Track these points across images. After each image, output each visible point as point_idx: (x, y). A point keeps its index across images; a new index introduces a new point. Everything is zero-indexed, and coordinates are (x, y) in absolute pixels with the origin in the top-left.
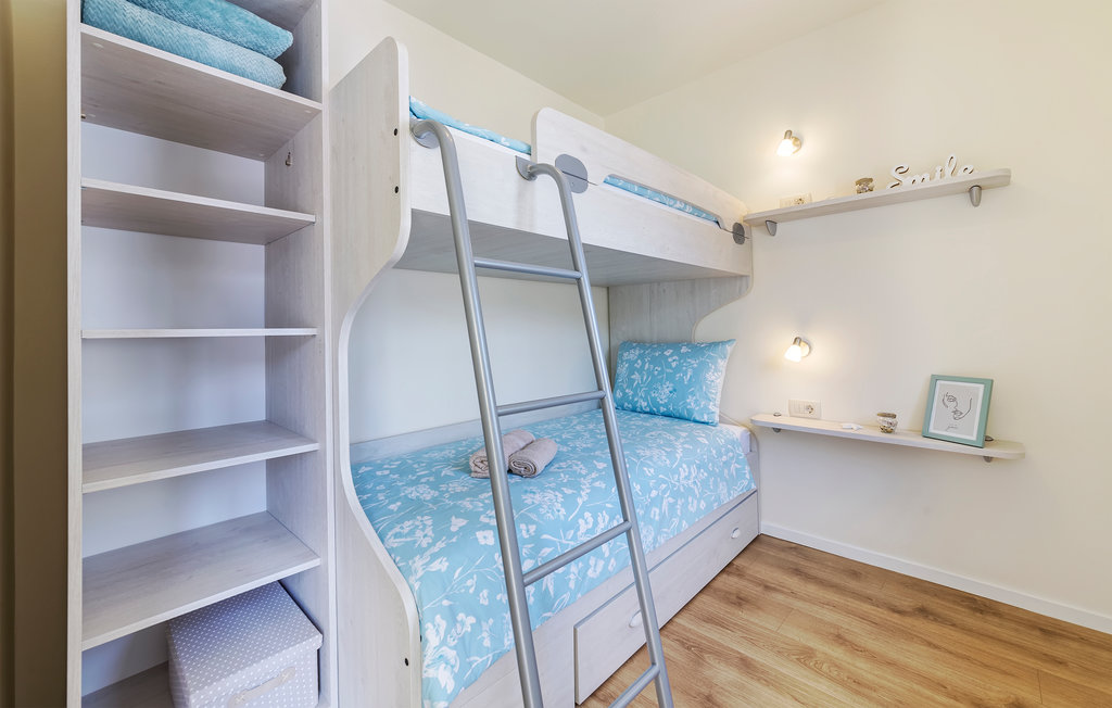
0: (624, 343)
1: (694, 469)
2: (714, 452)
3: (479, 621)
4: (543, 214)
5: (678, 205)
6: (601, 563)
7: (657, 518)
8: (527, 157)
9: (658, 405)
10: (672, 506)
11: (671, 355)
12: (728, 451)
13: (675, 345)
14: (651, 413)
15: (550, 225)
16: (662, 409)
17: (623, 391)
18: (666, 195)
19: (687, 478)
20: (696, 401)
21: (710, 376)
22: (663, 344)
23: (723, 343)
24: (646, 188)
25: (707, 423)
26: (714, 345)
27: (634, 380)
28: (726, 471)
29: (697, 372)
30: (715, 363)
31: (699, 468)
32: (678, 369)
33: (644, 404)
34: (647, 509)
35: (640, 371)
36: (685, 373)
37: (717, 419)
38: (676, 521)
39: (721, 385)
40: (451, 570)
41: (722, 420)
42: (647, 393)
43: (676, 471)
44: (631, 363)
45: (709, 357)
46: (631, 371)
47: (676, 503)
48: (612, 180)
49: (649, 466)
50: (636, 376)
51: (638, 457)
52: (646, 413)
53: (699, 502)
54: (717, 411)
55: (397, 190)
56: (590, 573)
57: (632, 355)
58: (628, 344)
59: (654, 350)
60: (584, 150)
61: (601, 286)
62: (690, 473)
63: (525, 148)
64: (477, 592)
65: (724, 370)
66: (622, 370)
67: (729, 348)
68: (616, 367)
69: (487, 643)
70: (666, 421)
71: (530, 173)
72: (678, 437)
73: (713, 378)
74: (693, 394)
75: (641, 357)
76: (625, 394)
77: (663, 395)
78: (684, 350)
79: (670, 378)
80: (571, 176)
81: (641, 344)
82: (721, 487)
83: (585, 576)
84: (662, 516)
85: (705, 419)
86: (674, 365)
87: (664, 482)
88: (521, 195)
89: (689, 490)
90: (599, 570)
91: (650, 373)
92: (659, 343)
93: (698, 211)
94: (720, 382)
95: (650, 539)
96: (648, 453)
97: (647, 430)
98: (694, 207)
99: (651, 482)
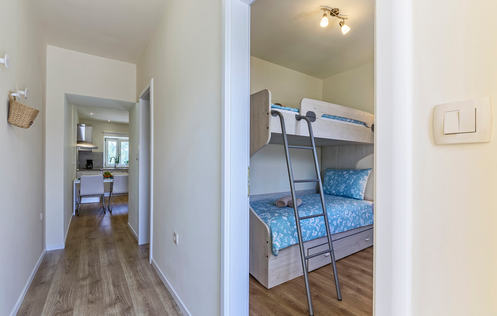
0: (328, 169)
1: (350, 212)
2: (359, 208)
3: (284, 236)
4: (303, 130)
5: (348, 120)
6: (316, 233)
7: (335, 224)
8: (298, 114)
9: (340, 192)
10: (341, 223)
11: (346, 174)
12: (365, 209)
13: (348, 170)
14: (337, 195)
15: (305, 133)
16: (341, 194)
17: (326, 187)
18: (343, 118)
19: (347, 215)
20: (354, 191)
21: (361, 182)
22: (343, 170)
23: (367, 170)
25: (359, 199)
26: (363, 170)
27: (331, 183)
28: (364, 215)
29: (355, 180)
30: (363, 177)
31: (352, 212)
32: (348, 179)
33: (334, 192)
34: (332, 221)
35: (333, 180)
36: (351, 181)
37: (363, 198)
38: (342, 227)
39: (366, 185)
40: (277, 223)
41: (365, 199)
42: (336, 188)
43: (344, 212)
44: (330, 176)
45: (361, 175)
46: (330, 179)
47: (343, 222)
48: (324, 116)
49: (333, 209)
50: (332, 181)
51: (330, 206)
52: (334, 195)
53: (351, 224)
54: (363, 195)
55: (268, 128)
56: (313, 234)
57: (330, 173)
58: (329, 170)
59: (340, 172)
60: (315, 108)
61: (319, 147)
62: (349, 213)
63: (297, 111)
64: (284, 229)
65: (367, 180)
66: (326, 179)
67: (369, 172)
68: (324, 178)
69: (286, 241)
70: (342, 198)
71: (299, 118)
72: (345, 202)
73: (362, 183)
74: (353, 188)
75: (334, 174)
76: (327, 188)
77: (342, 188)
78: (351, 172)
79: (345, 182)
80: (311, 117)
81: (334, 169)
82: (361, 220)
83: (311, 235)
84: (337, 225)
85: (358, 197)
86: (347, 177)
87: (338, 214)
88: (296, 125)
89: (348, 219)
90: (316, 234)
91: (337, 180)
92: (341, 169)
93: (356, 122)
94: (365, 184)
95: (333, 230)
96: (334, 205)
97: (335, 200)
98: (354, 120)
99: (334, 213)
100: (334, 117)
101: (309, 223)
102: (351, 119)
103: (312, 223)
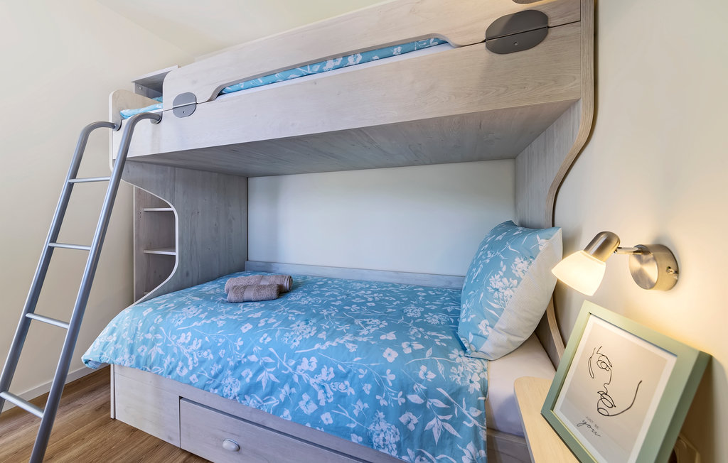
18: (303, 65)
24: (272, 74)
31: (340, 377)
99: (257, 349)
100: (269, 77)
101: (175, 341)
102: (345, 56)
103: (184, 344)
